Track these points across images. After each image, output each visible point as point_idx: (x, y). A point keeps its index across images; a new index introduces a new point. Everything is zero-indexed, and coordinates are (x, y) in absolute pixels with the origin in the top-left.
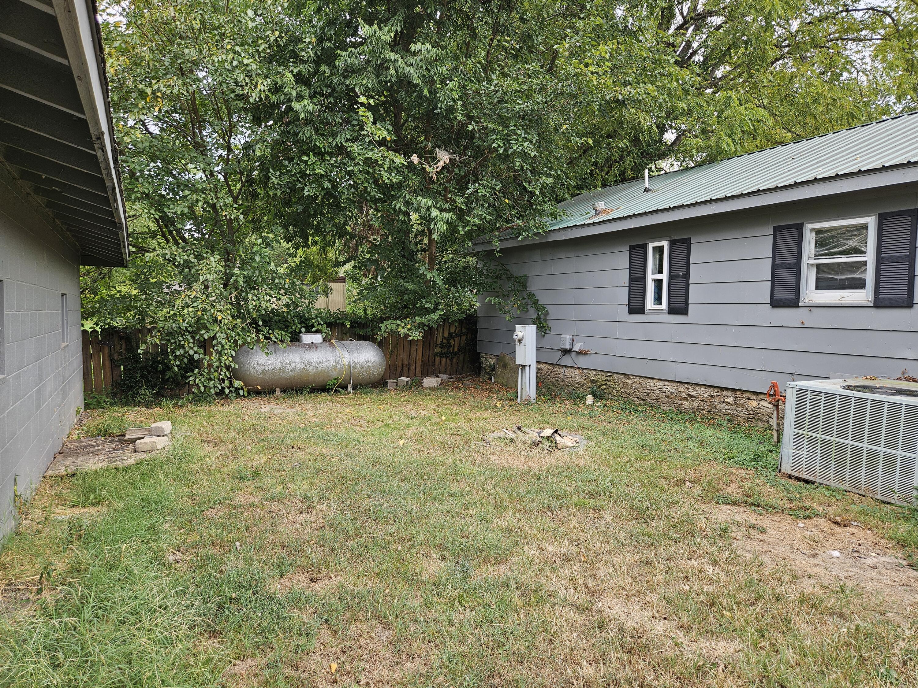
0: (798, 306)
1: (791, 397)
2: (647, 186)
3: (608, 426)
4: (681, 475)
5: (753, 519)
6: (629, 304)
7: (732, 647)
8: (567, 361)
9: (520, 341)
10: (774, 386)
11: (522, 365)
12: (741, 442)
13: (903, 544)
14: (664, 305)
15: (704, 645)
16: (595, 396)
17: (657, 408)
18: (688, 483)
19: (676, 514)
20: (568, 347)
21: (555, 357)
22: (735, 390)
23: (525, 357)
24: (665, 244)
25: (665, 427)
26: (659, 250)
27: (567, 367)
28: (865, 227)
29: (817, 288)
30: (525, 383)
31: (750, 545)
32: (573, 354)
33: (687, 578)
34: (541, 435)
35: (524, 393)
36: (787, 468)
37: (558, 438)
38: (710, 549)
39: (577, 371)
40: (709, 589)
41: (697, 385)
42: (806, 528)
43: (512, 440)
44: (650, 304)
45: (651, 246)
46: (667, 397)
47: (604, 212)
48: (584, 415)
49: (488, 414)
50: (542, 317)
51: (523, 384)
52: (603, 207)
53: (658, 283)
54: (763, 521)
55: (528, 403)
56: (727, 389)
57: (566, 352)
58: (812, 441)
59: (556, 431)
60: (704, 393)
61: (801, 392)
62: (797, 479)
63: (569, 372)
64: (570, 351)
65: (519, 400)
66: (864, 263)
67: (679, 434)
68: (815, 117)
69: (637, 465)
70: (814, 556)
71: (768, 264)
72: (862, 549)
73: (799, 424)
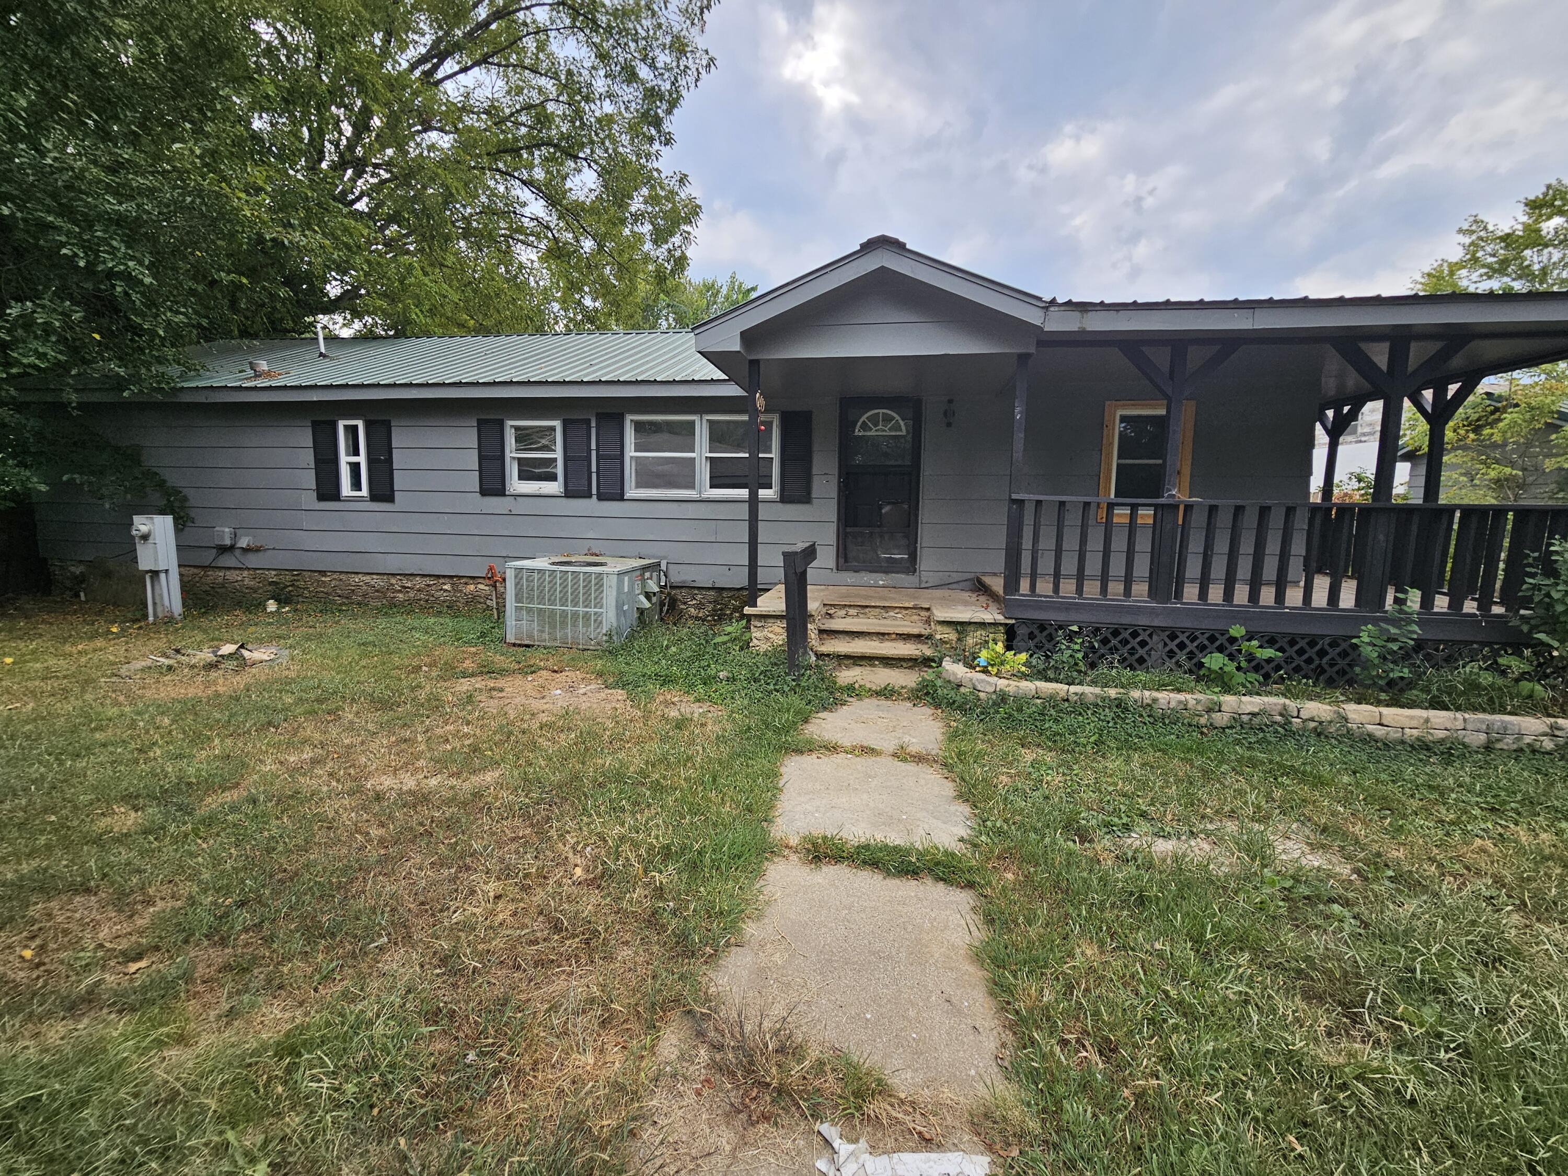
0: (504, 495)
1: (510, 575)
2: (323, 350)
3: (311, 631)
4: (415, 663)
5: (491, 684)
6: (318, 489)
7: (497, 774)
8: (228, 560)
9: (145, 537)
10: (491, 568)
11: (151, 571)
12: (466, 624)
13: (600, 674)
14: (365, 492)
15: (476, 780)
16: (278, 601)
17: (367, 605)
18: (424, 668)
19: (422, 695)
20: (228, 542)
21: (208, 557)
22: (451, 577)
23: (156, 560)
24: (360, 424)
25: (382, 622)
26: (352, 431)
27: (229, 568)
28: (553, 429)
29: (520, 478)
30: (161, 596)
31: (493, 703)
32: (237, 552)
33: (447, 740)
34: (219, 653)
35: (159, 609)
36: (511, 638)
37: (246, 653)
38: (461, 714)
39: (245, 573)
40: (467, 742)
41: (412, 575)
42: (534, 680)
43: (170, 668)
44: (346, 489)
45: (341, 424)
46: (377, 591)
47: (268, 374)
48: (272, 624)
49: (99, 643)
50: (177, 504)
51: (157, 598)
52: (266, 368)
53: (355, 468)
54: (500, 683)
55: (170, 620)
56: (444, 576)
57: (224, 550)
58: (529, 610)
59: (242, 646)
60: (419, 583)
61: (519, 570)
62: (520, 645)
63: (232, 576)
64: (232, 548)
65: (151, 619)
66: (555, 460)
67: (400, 627)
68: (498, 312)
69: (363, 663)
70: (543, 698)
71: (475, 455)
72: (575, 684)
73: (518, 599)
